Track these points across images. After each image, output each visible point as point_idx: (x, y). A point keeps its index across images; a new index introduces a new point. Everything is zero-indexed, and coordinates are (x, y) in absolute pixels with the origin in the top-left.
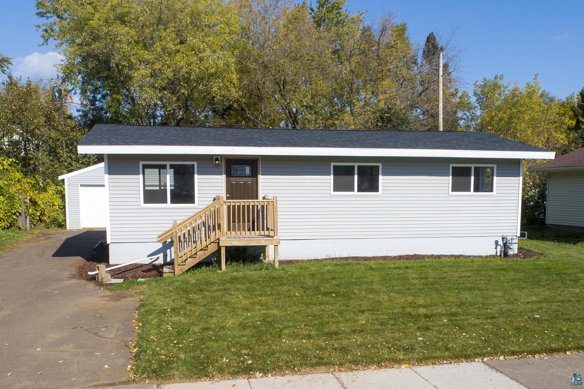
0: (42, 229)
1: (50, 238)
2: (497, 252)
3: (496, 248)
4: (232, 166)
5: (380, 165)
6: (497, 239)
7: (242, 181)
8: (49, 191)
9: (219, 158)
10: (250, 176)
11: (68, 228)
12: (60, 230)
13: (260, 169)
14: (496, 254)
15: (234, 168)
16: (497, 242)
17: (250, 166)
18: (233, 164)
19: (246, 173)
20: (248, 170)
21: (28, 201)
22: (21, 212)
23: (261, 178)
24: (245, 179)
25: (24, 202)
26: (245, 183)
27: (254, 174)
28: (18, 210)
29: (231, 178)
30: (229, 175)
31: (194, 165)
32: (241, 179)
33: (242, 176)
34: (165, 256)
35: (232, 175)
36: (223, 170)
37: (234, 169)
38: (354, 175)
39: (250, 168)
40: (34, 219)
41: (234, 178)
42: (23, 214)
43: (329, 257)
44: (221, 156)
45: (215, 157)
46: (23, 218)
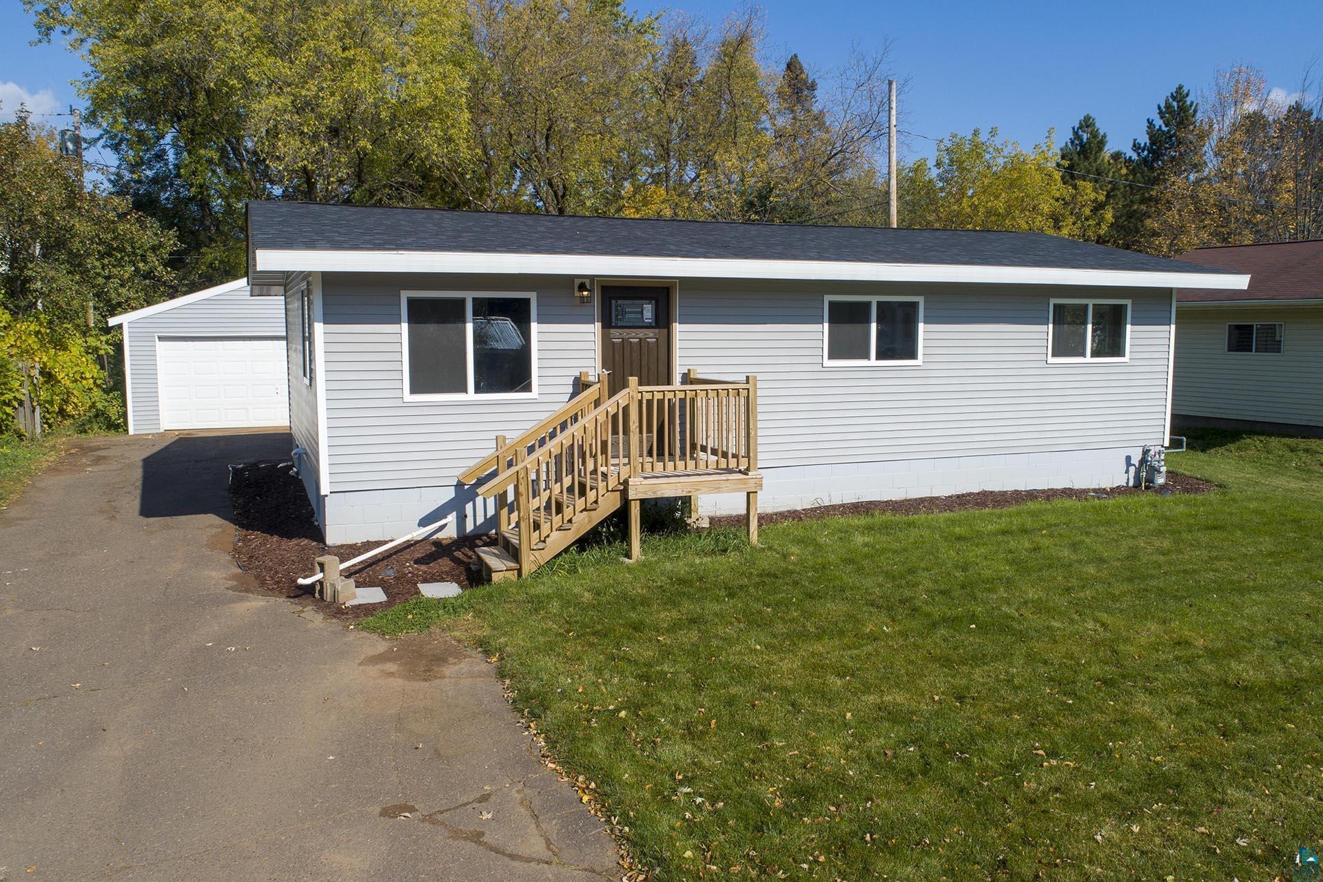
0: (70, 435)
1: (104, 458)
2: (1128, 479)
3: (1127, 472)
4: (613, 302)
5: (920, 300)
6: (1128, 452)
7: (634, 336)
8: (73, 349)
9: (587, 282)
10: (654, 324)
11: (131, 431)
12: (112, 437)
13: (677, 310)
14: (1127, 483)
15: (617, 306)
16: (1128, 459)
17: (653, 302)
18: (617, 298)
19: (645, 317)
20: (648, 312)
21: (35, 373)
22: (23, 398)
23: (678, 329)
24: (641, 333)
25: (29, 376)
26: (642, 342)
27: (663, 322)
28: (17, 395)
29: (612, 331)
30: (607, 324)
31: (529, 299)
32: (633, 332)
33: (636, 324)
34: (462, 519)
35: (613, 324)
36: (597, 311)
37: (617, 310)
38: (868, 322)
39: (654, 308)
40: (49, 413)
41: (617, 330)
42: (27, 404)
43: (817, 505)
44: (592, 278)
45: (577, 282)
46: (28, 411)
